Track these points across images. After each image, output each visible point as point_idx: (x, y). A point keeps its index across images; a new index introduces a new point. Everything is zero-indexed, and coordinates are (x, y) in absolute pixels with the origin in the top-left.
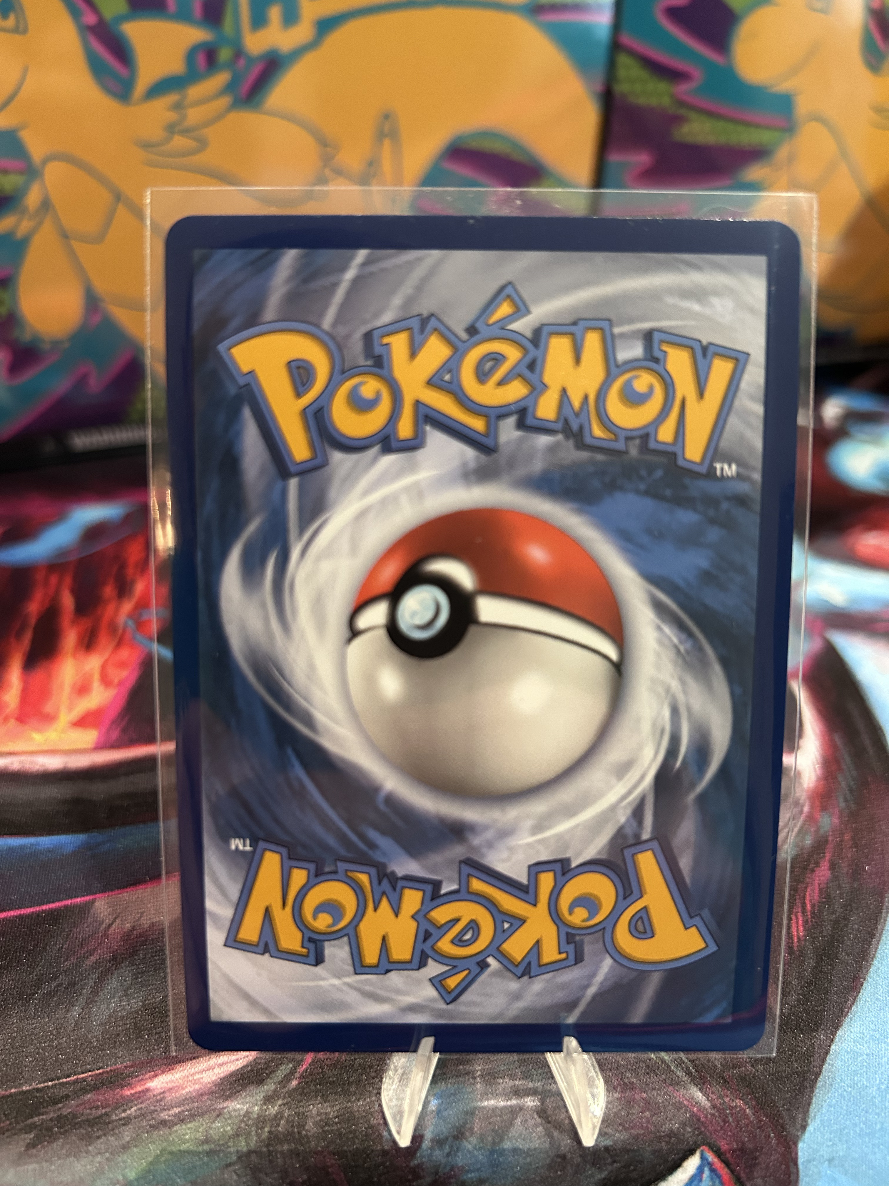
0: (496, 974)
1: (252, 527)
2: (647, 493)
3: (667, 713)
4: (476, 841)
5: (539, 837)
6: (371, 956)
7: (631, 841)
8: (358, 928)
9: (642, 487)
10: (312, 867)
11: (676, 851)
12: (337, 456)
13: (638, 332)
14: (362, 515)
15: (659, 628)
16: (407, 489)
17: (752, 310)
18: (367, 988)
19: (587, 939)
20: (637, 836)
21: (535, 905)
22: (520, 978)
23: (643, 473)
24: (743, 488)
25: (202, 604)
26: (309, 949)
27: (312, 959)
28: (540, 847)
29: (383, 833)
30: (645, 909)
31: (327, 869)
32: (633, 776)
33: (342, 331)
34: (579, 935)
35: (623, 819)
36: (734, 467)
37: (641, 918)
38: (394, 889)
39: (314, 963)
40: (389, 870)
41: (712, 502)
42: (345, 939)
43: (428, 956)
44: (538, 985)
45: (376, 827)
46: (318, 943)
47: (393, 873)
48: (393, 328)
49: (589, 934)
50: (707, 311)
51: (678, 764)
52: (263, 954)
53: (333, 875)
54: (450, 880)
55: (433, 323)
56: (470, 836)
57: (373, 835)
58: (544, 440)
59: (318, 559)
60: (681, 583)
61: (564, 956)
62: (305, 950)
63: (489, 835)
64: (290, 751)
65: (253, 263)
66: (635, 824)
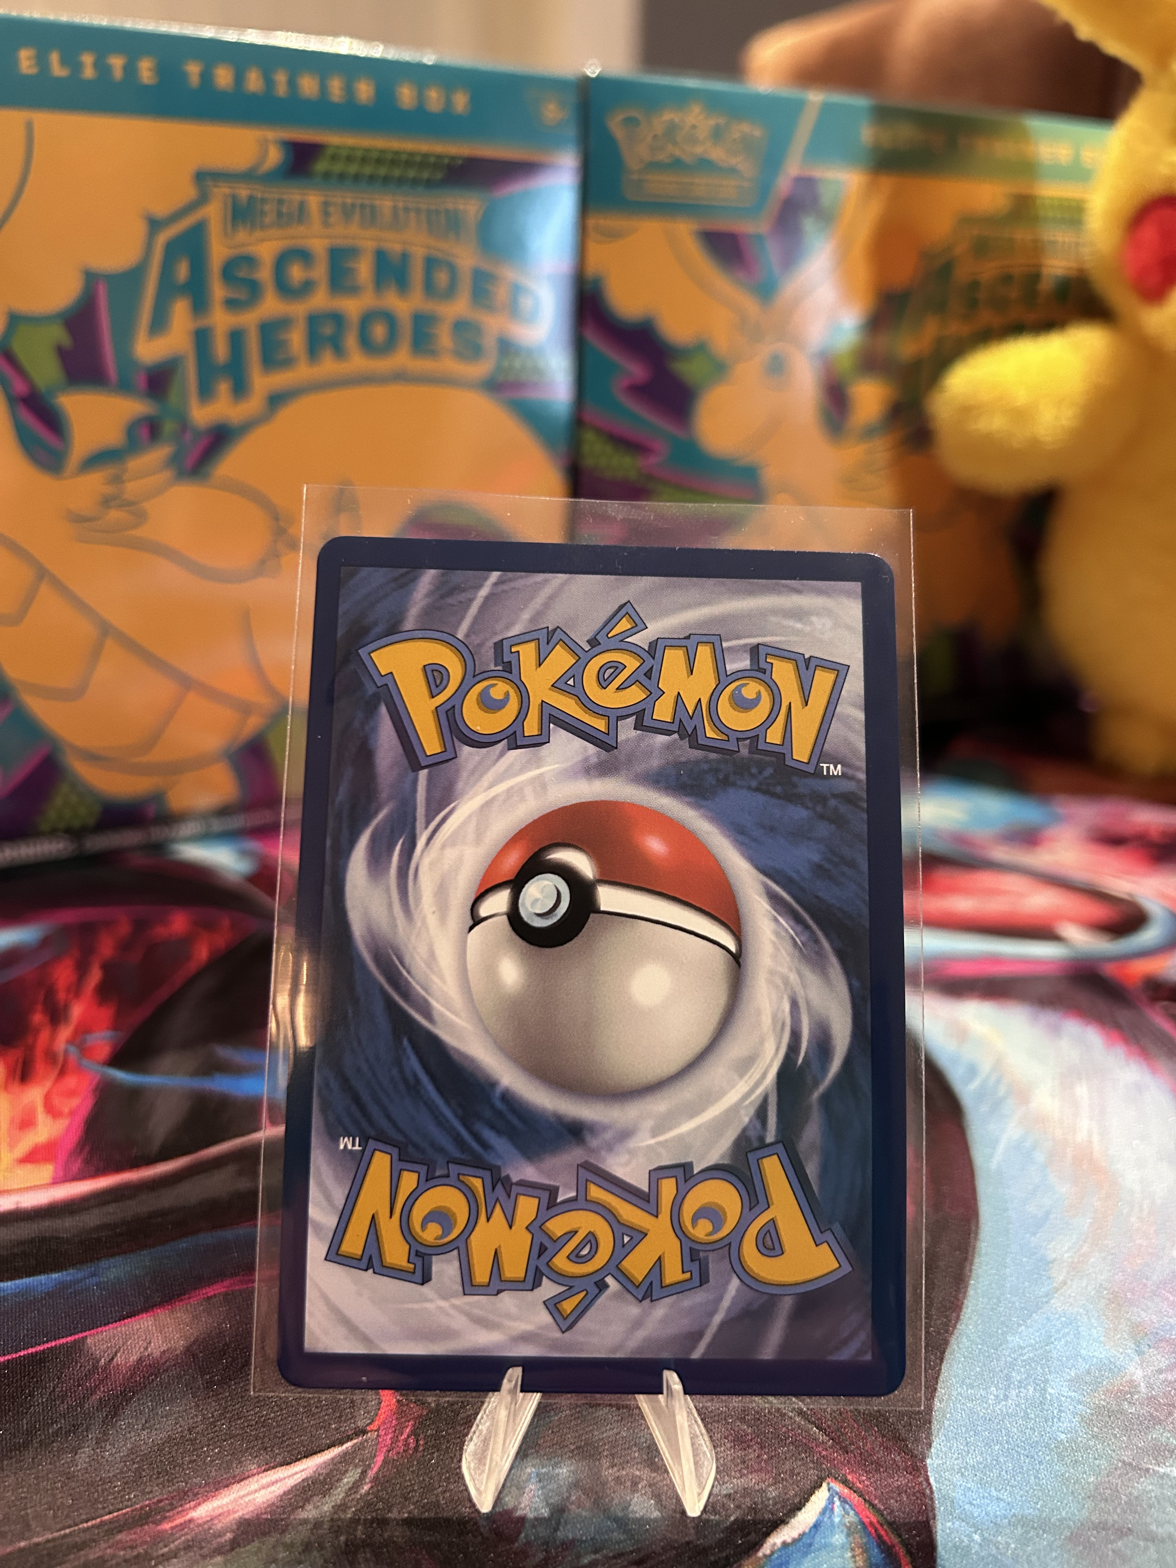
0: (616, 1296)
1: (381, 816)
2: (757, 790)
3: (786, 1007)
4: (594, 1143)
5: (661, 1138)
6: (481, 1274)
7: (756, 1144)
8: (468, 1241)
9: (754, 784)
10: (423, 1169)
11: (801, 1156)
12: (466, 750)
13: (745, 645)
14: (488, 804)
15: (776, 920)
16: (532, 781)
17: (848, 628)
18: (477, 1312)
19: (712, 1257)
20: (761, 1139)
21: (657, 1217)
22: (641, 1301)
23: (754, 770)
24: (848, 786)
25: (327, 889)
26: (415, 1265)
27: (418, 1276)
28: (662, 1151)
29: (499, 1132)
30: (773, 1221)
31: (438, 1173)
32: (755, 1074)
33: (475, 640)
34: (702, 1251)
35: (746, 1120)
36: (839, 767)
37: (769, 1231)
38: (509, 1196)
39: (420, 1281)
40: (503, 1175)
41: (820, 799)
42: (455, 1252)
43: (543, 1274)
44: (660, 1310)
45: (492, 1127)
46: (426, 1257)
47: (508, 1177)
48: (523, 639)
49: (713, 1250)
50: (808, 629)
51: (800, 1061)
52: (366, 1270)
53: (445, 1180)
54: (567, 1186)
55: (558, 635)
56: (588, 1138)
57: (489, 1135)
58: (661, 739)
59: (443, 847)
60: (795, 876)
61: (688, 1275)
62: (412, 1266)
63: (608, 1135)
64: (405, 1042)
65: (395, 580)
66: (759, 1126)
